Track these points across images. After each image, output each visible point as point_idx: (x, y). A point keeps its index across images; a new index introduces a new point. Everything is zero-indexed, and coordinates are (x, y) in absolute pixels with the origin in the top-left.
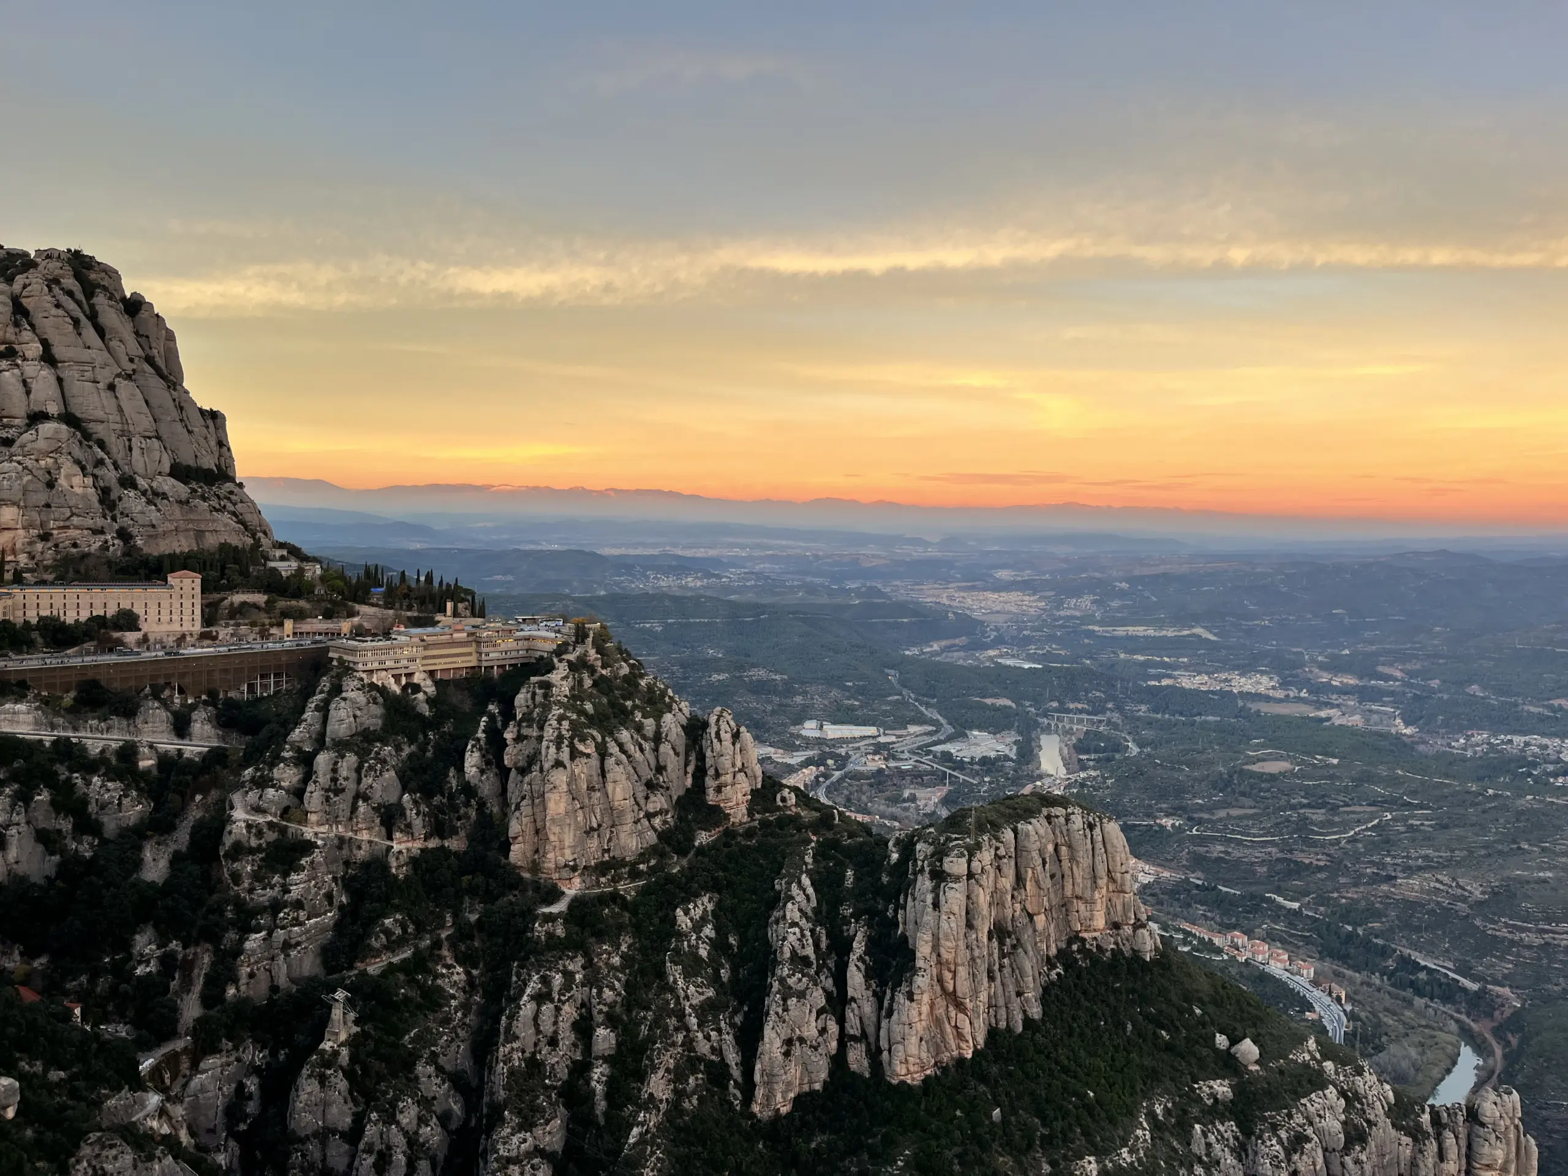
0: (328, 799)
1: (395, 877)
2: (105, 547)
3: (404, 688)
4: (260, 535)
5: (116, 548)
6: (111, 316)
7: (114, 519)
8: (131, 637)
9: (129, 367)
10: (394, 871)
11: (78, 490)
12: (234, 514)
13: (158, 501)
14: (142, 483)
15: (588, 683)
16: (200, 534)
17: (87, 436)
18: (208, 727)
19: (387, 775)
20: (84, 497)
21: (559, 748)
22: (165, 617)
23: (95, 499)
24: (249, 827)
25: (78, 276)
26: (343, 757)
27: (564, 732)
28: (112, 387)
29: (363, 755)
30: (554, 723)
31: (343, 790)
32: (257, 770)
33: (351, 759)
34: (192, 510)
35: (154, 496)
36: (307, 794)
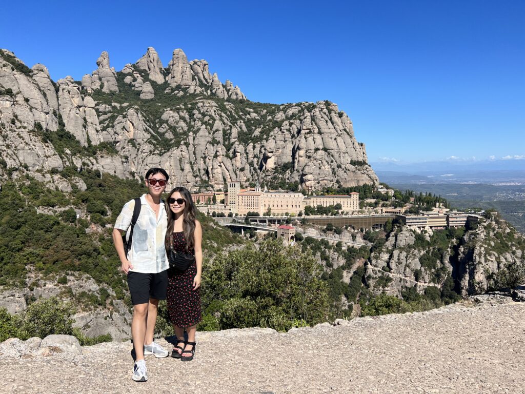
0: (397, 265)
1: (418, 294)
2: (333, 186)
3: (422, 231)
4: (375, 181)
5: (336, 186)
6: (336, 119)
7: (335, 177)
8: (340, 211)
9: (340, 133)
10: (418, 292)
11: (327, 169)
12: (368, 175)
13: (347, 171)
14: (343, 166)
15: (492, 234)
16: (358, 181)
17: (329, 154)
18: (361, 239)
19: (416, 260)
20: (328, 171)
21: (480, 257)
22: (349, 205)
23: (331, 172)
24: (373, 271)
25: (327, 108)
26: (401, 252)
27: (482, 252)
28: (335, 139)
29: (408, 252)
30: (478, 248)
31: (401, 263)
32: (375, 253)
33: (404, 254)
34: (356, 174)
35: (346, 170)
36: (390, 263)
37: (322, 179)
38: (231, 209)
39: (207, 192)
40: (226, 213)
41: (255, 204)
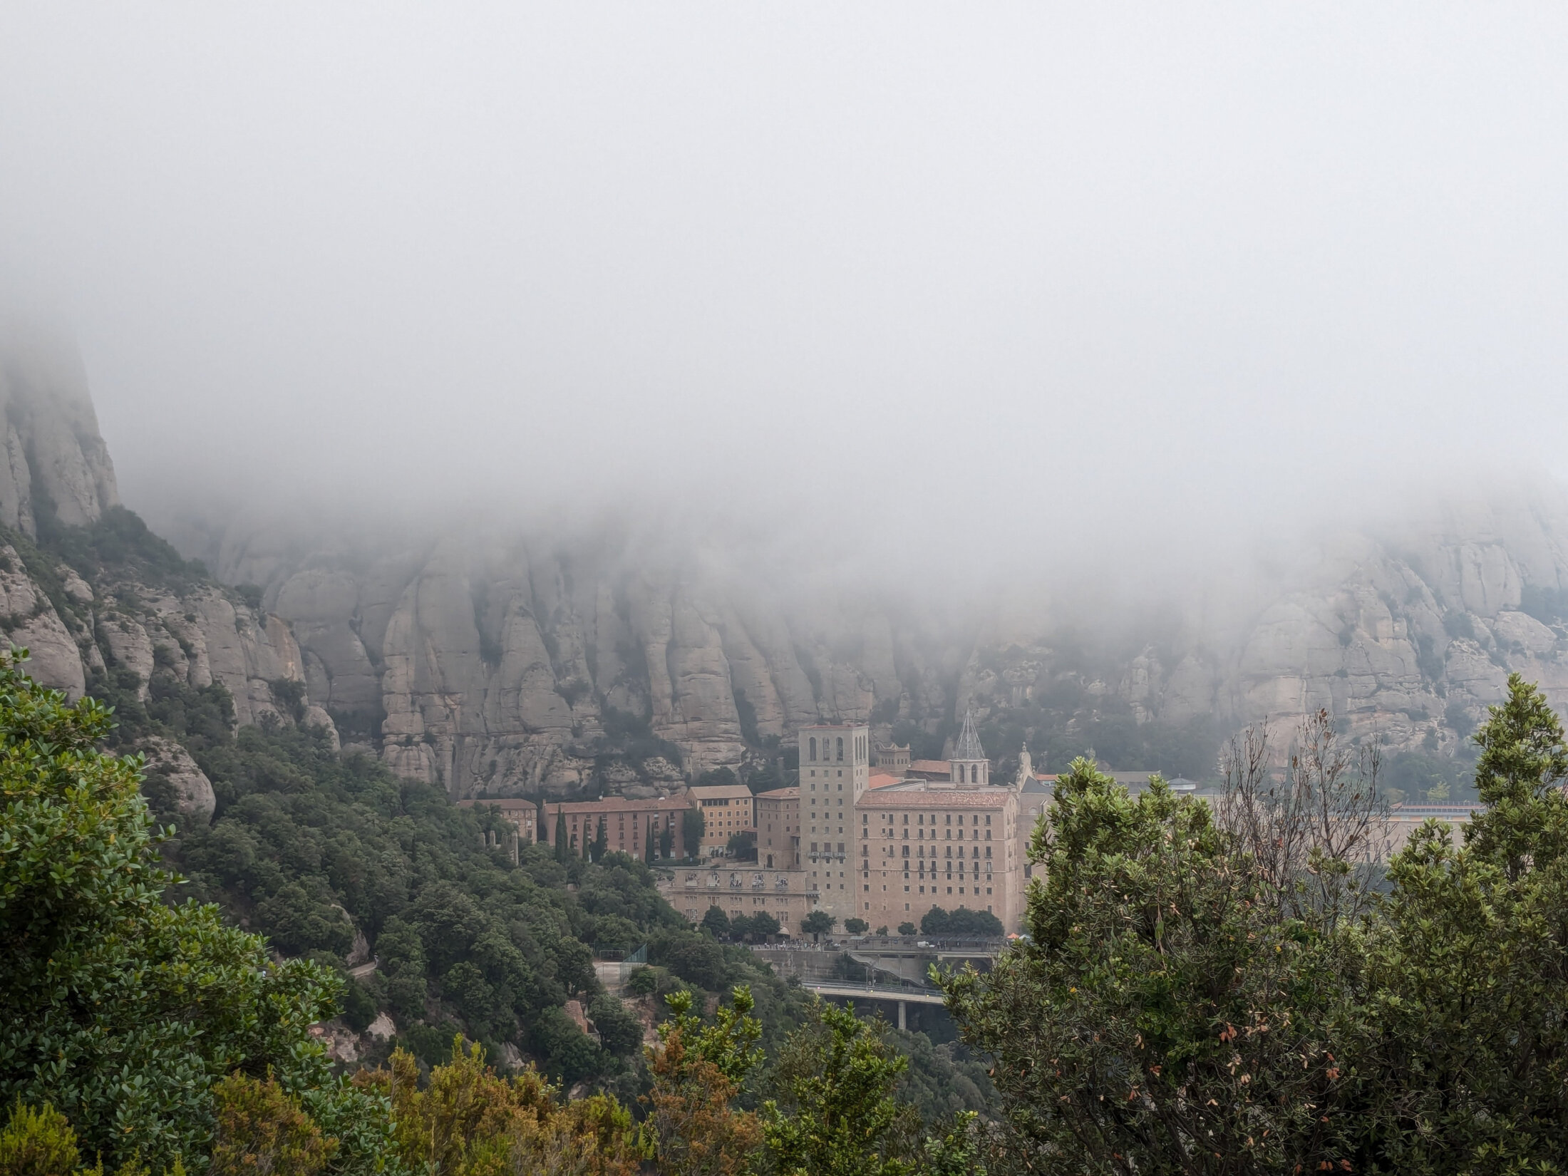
2: (1430, 741)
7: (1440, 691)
11: (1387, 644)
14: (1480, 626)
20: (1396, 655)
37: (1364, 703)
38: (821, 891)
39: (644, 790)
40: (790, 915)
41: (969, 866)
